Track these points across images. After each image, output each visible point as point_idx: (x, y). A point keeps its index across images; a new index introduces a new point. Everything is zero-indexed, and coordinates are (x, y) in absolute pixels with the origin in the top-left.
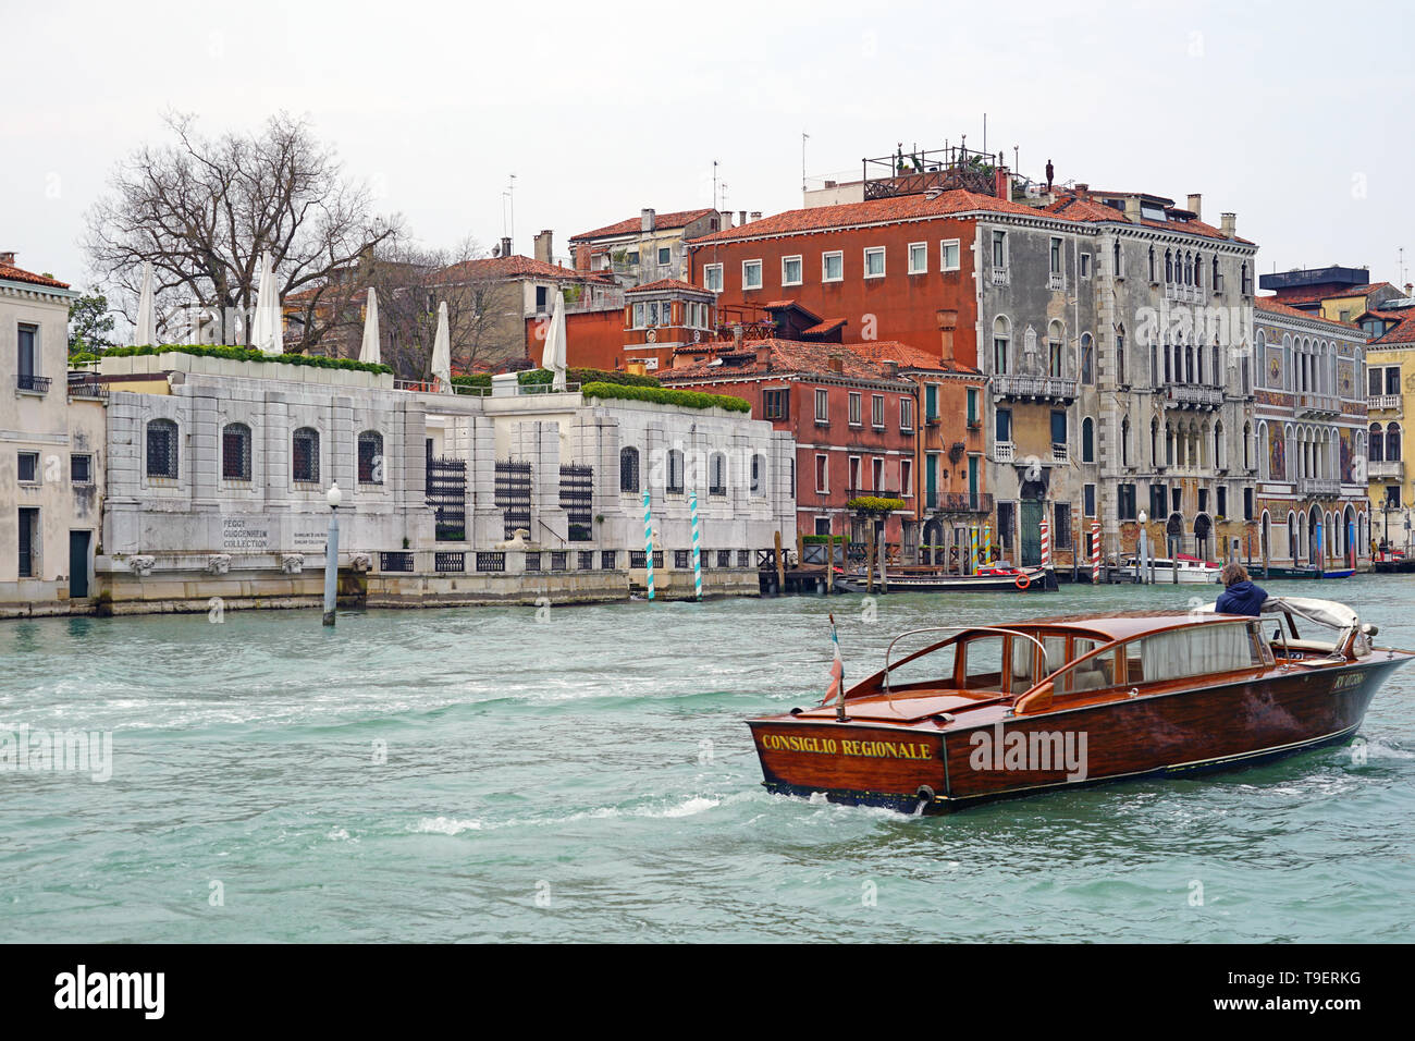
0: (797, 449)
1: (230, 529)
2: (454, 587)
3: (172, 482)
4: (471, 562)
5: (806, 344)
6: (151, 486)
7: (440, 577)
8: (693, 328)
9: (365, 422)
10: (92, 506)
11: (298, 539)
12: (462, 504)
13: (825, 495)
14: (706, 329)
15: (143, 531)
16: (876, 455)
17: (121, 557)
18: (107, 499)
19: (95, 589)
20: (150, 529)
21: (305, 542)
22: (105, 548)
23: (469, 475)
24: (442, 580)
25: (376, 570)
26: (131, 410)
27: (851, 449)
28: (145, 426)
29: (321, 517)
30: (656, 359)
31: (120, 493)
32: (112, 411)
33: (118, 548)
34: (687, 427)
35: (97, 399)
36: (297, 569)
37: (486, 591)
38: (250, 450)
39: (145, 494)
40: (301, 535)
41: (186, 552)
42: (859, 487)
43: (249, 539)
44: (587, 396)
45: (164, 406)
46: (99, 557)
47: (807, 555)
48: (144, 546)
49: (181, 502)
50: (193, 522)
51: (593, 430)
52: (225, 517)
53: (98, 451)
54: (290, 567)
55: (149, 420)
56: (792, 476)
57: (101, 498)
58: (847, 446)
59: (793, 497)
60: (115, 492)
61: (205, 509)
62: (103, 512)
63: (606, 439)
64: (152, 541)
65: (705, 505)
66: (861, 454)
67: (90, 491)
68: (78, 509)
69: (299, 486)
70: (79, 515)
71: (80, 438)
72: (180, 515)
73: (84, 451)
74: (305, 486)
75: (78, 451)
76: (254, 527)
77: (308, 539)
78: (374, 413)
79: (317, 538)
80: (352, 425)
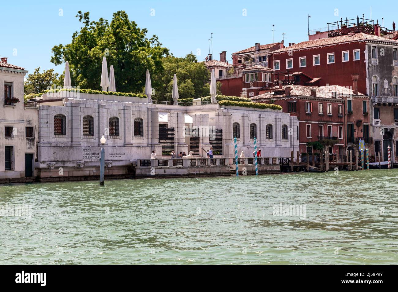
0: (299, 122)
1: (85, 152)
2: (165, 172)
3: (64, 136)
4: (170, 163)
5: (305, 87)
6: (56, 138)
7: (160, 168)
8: (266, 82)
9: (136, 115)
10: (33, 145)
11: (111, 155)
12: (173, 143)
13: (310, 138)
14: (271, 82)
15: (52, 154)
16: (329, 124)
17: (44, 162)
18: (39, 142)
19: (35, 173)
20: (55, 153)
21: (114, 157)
22: (38, 160)
23: (176, 133)
24: (161, 169)
25: (139, 166)
26: (47, 112)
27: (319, 122)
28: (53, 117)
29: (120, 147)
30: (253, 93)
31: (44, 140)
32: (41, 112)
33: (42, 159)
34: (258, 115)
35: (35, 108)
36: (110, 166)
37: (176, 173)
38: (93, 125)
39: (53, 140)
40: (112, 154)
41: (68, 161)
42: (323, 135)
43: (92, 155)
44: (221, 105)
45: (60, 110)
46: (36, 163)
47: (303, 159)
48: (53, 159)
49: (67, 143)
50: (71, 150)
51: (222, 117)
52: (83, 148)
53: (35, 126)
54: (107, 165)
55: (55, 115)
56: (298, 132)
57: (37, 142)
58: (318, 121)
59: (298, 139)
60: (42, 140)
61: (75, 145)
62: (37, 147)
63: (227, 120)
64: (55, 157)
65: (264, 142)
66: (323, 124)
67: (33, 140)
68: (28, 146)
69: (112, 137)
70: (29, 148)
71: (29, 121)
72: (66, 148)
73: (30, 126)
74: (114, 137)
75: (28, 126)
76: (94, 152)
77: (114, 155)
78: (139, 111)
79: (118, 155)
80: (131, 116)
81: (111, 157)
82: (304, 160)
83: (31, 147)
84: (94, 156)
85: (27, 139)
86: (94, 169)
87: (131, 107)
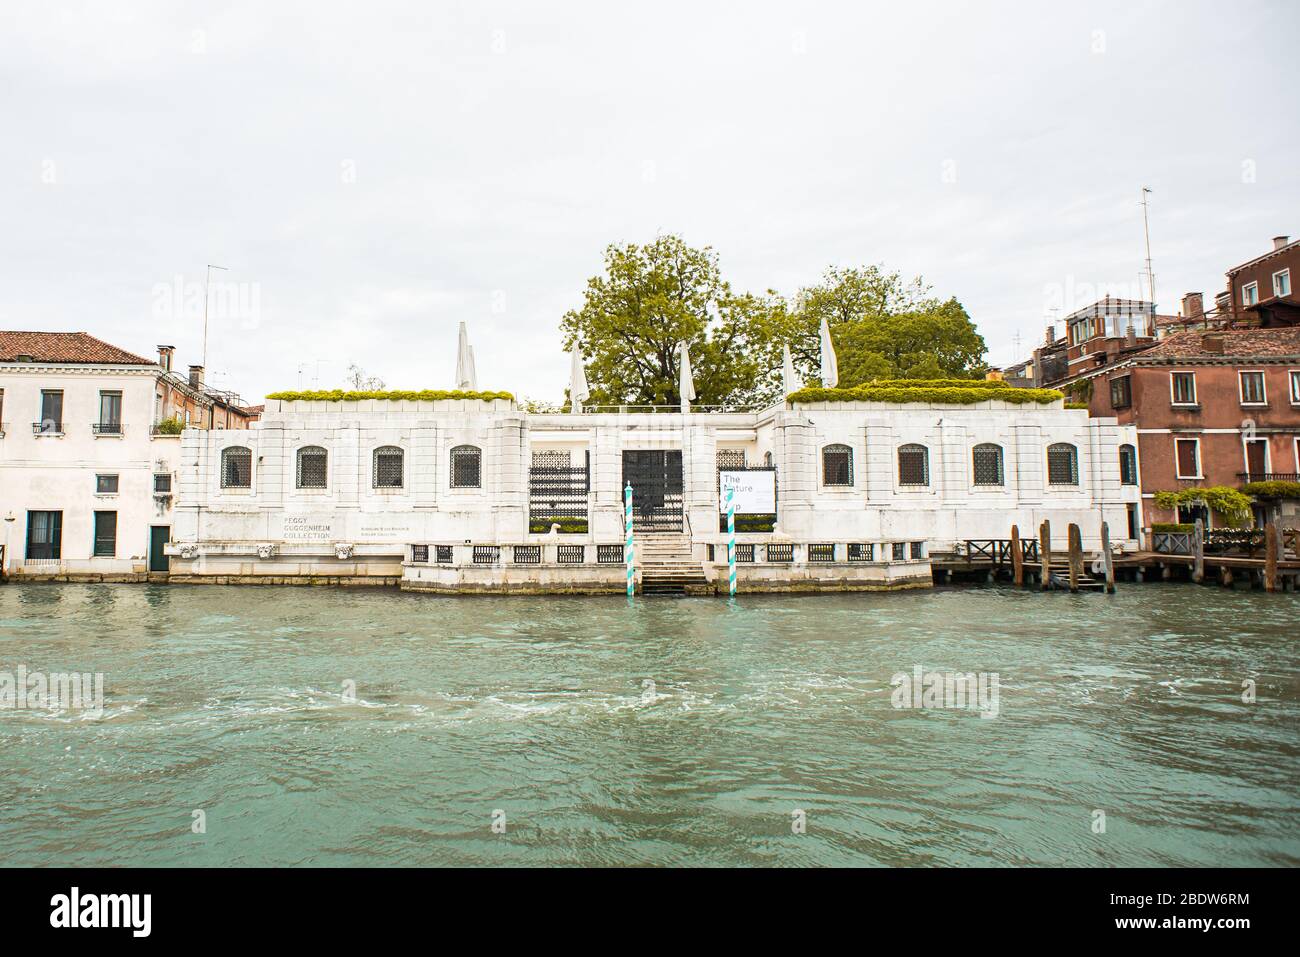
0: (1139, 435)
1: (292, 524)
3: (245, 491)
6: (223, 494)
9: (457, 439)
10: (168, 509)
11: (365, 532)
13: (1197, 481)
17: (176, 544)
20: (211, 525)
26: (198, 442)
28: (220, 452)
31: (186, 500)
33: (178, 538)
34: (931, 422)
35: (175, 436)
38: (327, 466)
43: (311, 531)
45: (237, 438)
48: (203, 538)
49: (250, 505)
50: (252, 520)
52: (287, 515)
53: (175, 471)
54: (340, 554)
55: (223, 448)
57: (175, 504)
58: (1238, 427)
59: (1129, 483)
61: (268, 510)
64: (212, 533)
65: (962, 496)
66: (1269, 435)
68: (158, 511)
69: (379, 491)
70: (158, 515)
71: (161, 463)
72: (240, 515)
73: (164, 472)
74: (386, 491)
75: (159, 472)
76: (316, 524)
77: (376, 532)
78: (468, 431)
79: (388, 532)
80: (441, 442)
81: (366, 534)
82: (1160, 546)
83: (162, 514)
84: (315, 532)
85: (156, 498)
87: (442, 423)
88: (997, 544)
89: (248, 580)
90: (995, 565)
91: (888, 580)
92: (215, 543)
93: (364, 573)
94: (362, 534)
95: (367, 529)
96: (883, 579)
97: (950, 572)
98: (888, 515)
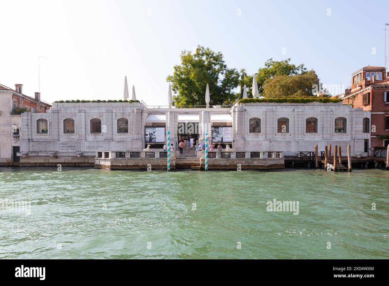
0: (371, 114)
1: (62, 145)
3: (45, 134)
6: (38, 135)
10: (19, 140)
21: (90, 149)
28: (36, 121)
29: (97, 142)
31: (24, 137)
34: (289, 110)
38: (74, 125)
39: (36, 137)
45: (42, 116)
49: (47, 139)
52: (60, 142)
53: (20, 128)
59: (366, 132)
61: (53, 141)
64: (34, 149)
67: (18, 137)
69: (93, 134)
70: (15, 143)
72: (44, 142)
74: (95, 134)
76: (71, 145)
77: (92, 148)
78: (123, 113)
79: (96, 148)
80: (114, 117)
81: (88, 149)
83: (17, 142)
84: (70, 148)
85: (14, 137)
86: (70, 158)
87: (114, 110)
88: (312, 153)
89: (47, 165)
90: (310, 161)
91: (265, 165)
92: (35, 152)
93: (87, 162)
94: (87, 149)
95: (89, 147)
96: (264, 165)
97: (293, 163)
98: (272, 143)
